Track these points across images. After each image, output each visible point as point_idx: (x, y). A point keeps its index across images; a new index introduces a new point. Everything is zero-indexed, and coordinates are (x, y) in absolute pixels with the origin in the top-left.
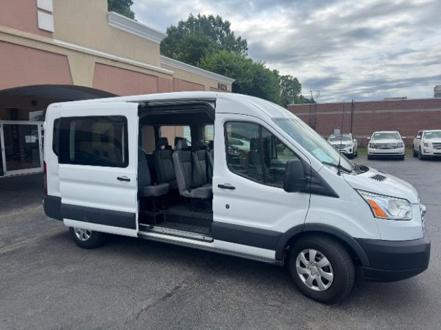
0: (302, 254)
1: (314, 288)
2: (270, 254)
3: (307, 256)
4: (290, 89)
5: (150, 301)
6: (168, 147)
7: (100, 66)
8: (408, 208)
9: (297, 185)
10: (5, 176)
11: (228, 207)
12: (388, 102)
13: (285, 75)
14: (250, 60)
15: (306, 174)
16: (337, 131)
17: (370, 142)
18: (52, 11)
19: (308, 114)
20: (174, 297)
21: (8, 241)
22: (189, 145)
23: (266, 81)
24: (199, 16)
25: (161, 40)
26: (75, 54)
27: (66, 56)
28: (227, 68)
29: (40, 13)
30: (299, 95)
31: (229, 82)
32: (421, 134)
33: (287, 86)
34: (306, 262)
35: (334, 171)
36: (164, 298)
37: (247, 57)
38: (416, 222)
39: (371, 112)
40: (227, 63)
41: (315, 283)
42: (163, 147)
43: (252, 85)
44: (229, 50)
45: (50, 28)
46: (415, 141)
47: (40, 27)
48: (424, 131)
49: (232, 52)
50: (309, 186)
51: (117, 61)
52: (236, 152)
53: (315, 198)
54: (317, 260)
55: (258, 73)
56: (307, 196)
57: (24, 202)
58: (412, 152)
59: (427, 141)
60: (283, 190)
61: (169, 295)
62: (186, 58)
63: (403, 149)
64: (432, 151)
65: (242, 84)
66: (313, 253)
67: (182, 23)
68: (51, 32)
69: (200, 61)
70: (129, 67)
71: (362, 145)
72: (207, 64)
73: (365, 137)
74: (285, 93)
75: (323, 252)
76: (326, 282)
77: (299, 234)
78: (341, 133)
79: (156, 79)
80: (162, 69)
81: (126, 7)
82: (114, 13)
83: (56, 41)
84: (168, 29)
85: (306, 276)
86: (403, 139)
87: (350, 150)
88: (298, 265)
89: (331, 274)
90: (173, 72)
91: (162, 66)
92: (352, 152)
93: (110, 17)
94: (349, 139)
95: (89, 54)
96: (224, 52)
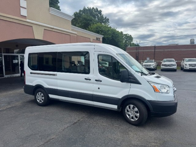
0: (128, 107)
1: (132, 120)
2: (115, 107)
3: (129, 107)
4: (128, 40)
5: (68, 125)
6: (75, 65)
7: (46, 30)
8: (168, 89)
9: (126, 79)
10: (4, 77)
11: (99, 88)
12: (170, 46)
13: (126, 34)
14: (110, 27)
15: (129, 75)
16: (148, 59)
17: (162, 63)
18: (26, 7)
19: (135, 51)
20: (78, 124)
21: (9, 103)
22: (84, 64)
23: (117, 37)
24: (88, 8)
25: (72, 19)
26: (35, 25)
27: (32, 26)
28: (101, 31)
29: (21, 9)
30: (132, 43)
31: (101, 37)
32: (184, 60)
33: (127, 38)
34: (129, 110)
35: (140, 74)
36: (74, 124)
37: (109, 26)
38: (171, 94)
39: (162, 50)
40: (100, 28)
41: (132, 118)
42: (73, 65)
43: (111, 38)
44: (101, 23)
45: (25, 15)
46: (182, 63)
47: (21, 14)
48: (185, 59)
49: (103, 24)
50: (130, 80)
51: (53, 28)
52: (104, 67)
53: (132, 84)
54: (133, 109)
55: (114, 33)
56: (129, 84)
57: (14, 88)
58: (180, 68)
59: (186, 63)
60: (120, 82)
61: (76, 123)
62: (82, 26)
63: (176, 66)
64: (188, 67)
65: (107, 38)
66: (132, 106)
67: (80, 11)
68: (26, 17)
69: (88, 28)
70: (58, 31)
71: (159, 65)
72: (91, 29)
73: (160, 61)
74: (126, 42)
75: (136, 105)
76: (136, 117)
77: (126, 98)
78: (150, 59)
79: (70, 36)
80: (72, 32)
81: (56, 4)
82: (52, 8)
83: (28, 20)
84: (74, 13)
85: (129, 115)
86: (176, 62)
87: (153, 67)
88: (126, 111)
89: (138, 114)
90: (76, 33)
91: (72, 30)
92: (154, 68)
93: (50, 9)
94: (153, 62)
95: (41, 26)
96: (99, 24)
